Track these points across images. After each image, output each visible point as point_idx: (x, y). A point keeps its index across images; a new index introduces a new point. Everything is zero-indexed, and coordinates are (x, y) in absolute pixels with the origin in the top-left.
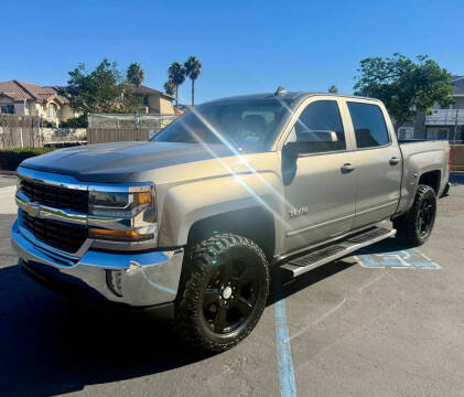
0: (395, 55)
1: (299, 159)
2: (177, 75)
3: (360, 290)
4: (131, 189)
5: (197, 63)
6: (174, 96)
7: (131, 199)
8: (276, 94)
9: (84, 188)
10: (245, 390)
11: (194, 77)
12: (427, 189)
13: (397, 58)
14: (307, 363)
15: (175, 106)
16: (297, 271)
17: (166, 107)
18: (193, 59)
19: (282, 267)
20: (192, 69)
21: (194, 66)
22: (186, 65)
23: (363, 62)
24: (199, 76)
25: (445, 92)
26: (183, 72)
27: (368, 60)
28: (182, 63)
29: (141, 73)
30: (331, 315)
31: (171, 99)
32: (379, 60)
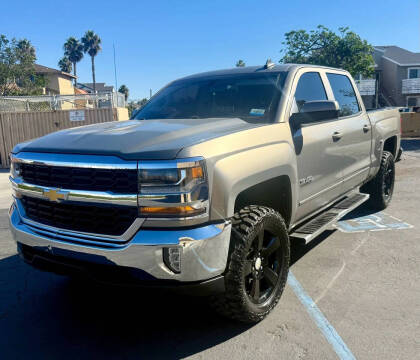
0: (319, 27)
1: (303, 129)
2: (74, 52)
3: (353, 253)
4: (179, 165)
5: (95, 38)
6: (72, 74)
7: (183, 174)
8: (266, 67)
9: (132, 167)
10: (300, 352)
11: (93, 53)
12: (388, 154)
13: (320, 31)
14: (342, 322)
15: (75, 85)
16: (308, 238)
17: (65, 86)
18: (91, 34)
19: (292, 235)
20: (91, 45)
21: (92, 42)
22: (84, 40)
23: (287, 35)
24: (99, 52)
25: (367, 63)
26: (80, 48)
27: (292, 33)
28: (78, 38)
29: (32, 51)
30: (339, 278)
31: (70, 78)
32: (303, 32)
